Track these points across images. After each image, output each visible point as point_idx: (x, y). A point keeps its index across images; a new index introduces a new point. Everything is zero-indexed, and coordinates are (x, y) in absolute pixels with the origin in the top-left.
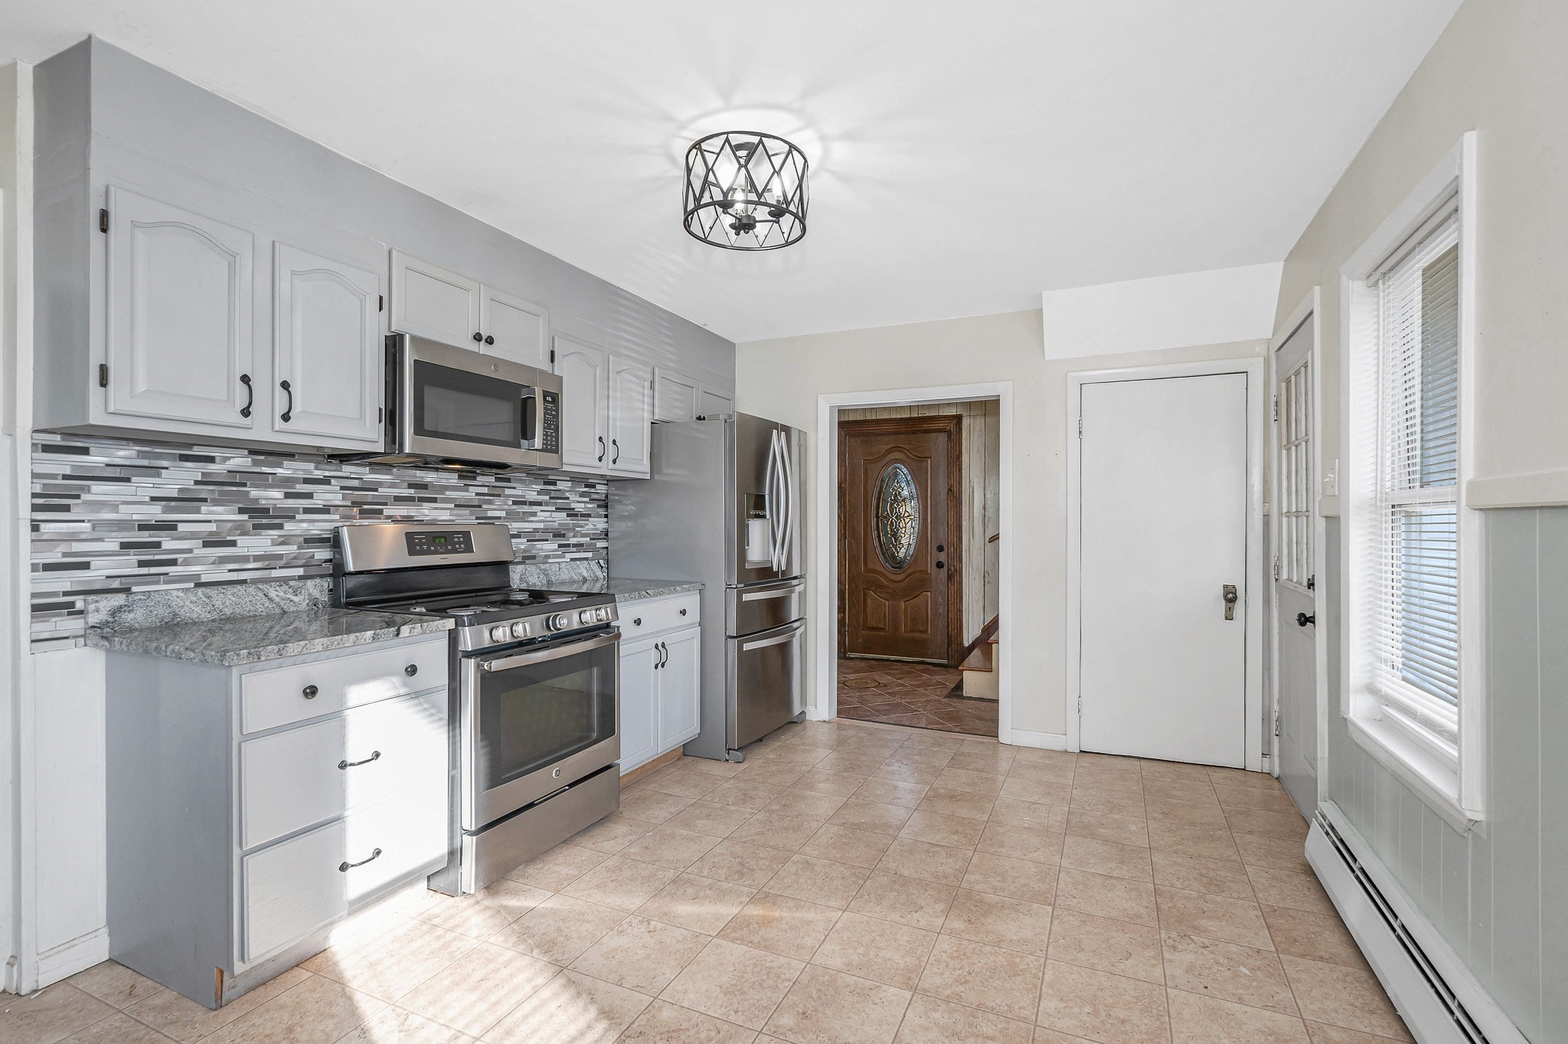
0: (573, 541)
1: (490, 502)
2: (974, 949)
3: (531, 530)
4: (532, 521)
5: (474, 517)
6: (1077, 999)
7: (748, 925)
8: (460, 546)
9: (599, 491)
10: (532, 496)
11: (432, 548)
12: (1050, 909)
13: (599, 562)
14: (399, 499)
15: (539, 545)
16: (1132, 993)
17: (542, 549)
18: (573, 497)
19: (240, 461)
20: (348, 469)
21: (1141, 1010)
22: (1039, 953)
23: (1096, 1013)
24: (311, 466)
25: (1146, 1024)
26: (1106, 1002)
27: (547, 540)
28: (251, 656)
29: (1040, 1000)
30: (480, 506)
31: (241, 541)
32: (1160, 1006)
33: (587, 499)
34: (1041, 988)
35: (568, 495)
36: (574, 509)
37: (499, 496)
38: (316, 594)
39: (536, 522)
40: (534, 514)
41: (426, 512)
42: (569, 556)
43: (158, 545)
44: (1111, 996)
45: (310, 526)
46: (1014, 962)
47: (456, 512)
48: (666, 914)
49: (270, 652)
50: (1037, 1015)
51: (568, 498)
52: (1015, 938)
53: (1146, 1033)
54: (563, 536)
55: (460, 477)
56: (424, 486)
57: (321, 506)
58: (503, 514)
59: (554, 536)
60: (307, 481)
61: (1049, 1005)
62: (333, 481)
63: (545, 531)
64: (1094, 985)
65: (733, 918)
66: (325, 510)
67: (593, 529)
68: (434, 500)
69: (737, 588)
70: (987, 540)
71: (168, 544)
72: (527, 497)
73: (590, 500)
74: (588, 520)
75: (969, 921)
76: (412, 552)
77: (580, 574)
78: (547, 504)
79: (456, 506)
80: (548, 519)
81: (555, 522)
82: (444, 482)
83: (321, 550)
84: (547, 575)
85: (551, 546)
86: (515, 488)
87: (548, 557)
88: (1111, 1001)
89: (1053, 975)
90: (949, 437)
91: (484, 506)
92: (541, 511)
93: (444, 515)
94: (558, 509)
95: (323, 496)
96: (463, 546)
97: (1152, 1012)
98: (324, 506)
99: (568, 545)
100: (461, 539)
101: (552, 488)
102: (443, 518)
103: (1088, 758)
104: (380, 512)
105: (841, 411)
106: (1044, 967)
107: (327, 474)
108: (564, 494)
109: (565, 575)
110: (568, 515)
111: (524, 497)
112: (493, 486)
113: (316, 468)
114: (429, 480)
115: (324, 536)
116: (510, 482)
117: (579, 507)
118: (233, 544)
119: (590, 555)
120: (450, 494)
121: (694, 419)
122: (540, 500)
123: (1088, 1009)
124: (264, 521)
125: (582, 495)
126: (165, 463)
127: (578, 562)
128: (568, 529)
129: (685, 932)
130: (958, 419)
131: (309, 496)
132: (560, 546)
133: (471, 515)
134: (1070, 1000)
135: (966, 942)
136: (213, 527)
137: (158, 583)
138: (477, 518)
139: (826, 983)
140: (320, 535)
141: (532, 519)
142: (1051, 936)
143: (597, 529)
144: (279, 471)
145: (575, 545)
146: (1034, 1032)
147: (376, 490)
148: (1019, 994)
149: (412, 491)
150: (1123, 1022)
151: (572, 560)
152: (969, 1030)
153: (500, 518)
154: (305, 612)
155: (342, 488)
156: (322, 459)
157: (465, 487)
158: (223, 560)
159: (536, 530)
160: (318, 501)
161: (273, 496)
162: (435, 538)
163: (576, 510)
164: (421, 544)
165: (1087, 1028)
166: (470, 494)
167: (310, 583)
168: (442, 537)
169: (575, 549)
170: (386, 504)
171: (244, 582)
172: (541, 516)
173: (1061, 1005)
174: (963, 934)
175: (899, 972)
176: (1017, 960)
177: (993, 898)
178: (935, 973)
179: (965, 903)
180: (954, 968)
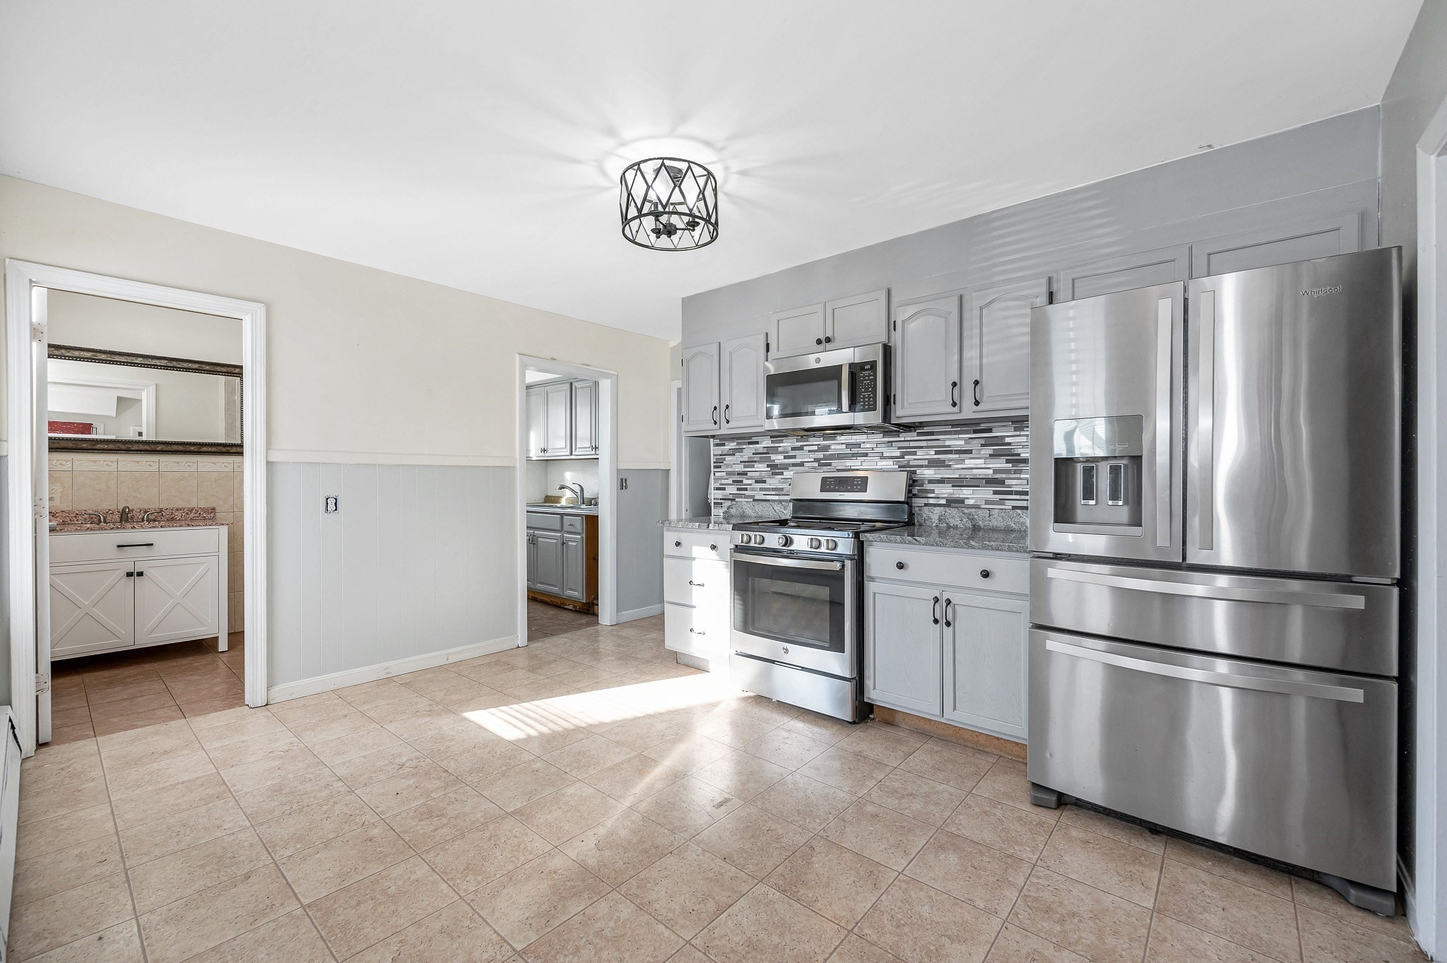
1: (912, 454)
2: (518, 859)
6: (406, 890)
8: (857, 487)
12: (519, 947)
16: (366, 931)
19: (767, 442)
21: (350, 923)
22: (471, 897)
23: (384, 892)
25: (339, 915)
26: (383, 907)
27: (978, 487)
29: (432, 869)
30: (901, 457)
31: (769, 481)
32: (335, 939)
34: (439, 875)
37: (922, 447)
39: (964, 469)
40: (961, 462)
43: (742, 481)
44: (382, 913)
46: (480, 875)
50: (423, 859)
52: (505, 891)
53: (336, 909)
58: (926, 462)
60: (793, 449)
61: (422, 871)
63: (976, 477)
64: (404, 910)
71: (745, 481)
72: (953, 446)
75: (555, 872)
76: (823, 489)
79: (882, 458)
80: (979, 466)
85: (984, 492)
86: (939, 440)
88: (380, 910)
89: (442, 891)
91: (907, 457)
94: (994, 456)
95: (800, 457)
96: (859, 487)
97: (339, 928)
100: (860, 482)
106: (455, 891)
107: (801, 444)
111: (949, 446)
113: (797, 442)
118: (764, 482)
123: (393, 890)
124: (777, 471)
126: (744, 446)
133: (894, 464)
134: (411, 885)
135: (530, 857)
136: (758, 474)
137: (742, 498)
138: (898, 466)
141: (958, 466)
142: (481, 919)
144: (781, 445)
146: (414, 850)
148: (449, 860)
150: (359, 903)
153: (922, 465)
157: (889, 442)
158: (761, 489)
160: (798, 460)
161: (778, 459)
164: (830, 485)
165: (382, 879)
166: (893, 447)
171: (768, 500)
172: (969, 463)
173: (413, 877)
174: (541, 860)
175: (534, 813)
176: (479, 878)
177: (575, 907)
178: (514, 828)
179: (584, 881)
180: (509, 839)
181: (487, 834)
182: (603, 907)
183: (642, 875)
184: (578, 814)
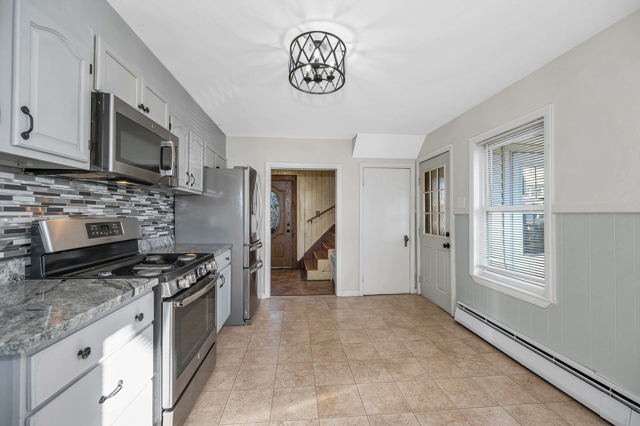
0: (161, 225)
1: (124, 205)
3: (143, 220)
4: (143, 216)
5: (116, 213)
7: (327, 406)
8: (116, 231)
9: (171, 200)
10: (144, 202)
11: (102, 233)
12: (414, 359)
13: (171, 236)
14: (73, 202)
15: (146, 228)
17: (147, 231)
18: (161, 203)
20: (39, 180)
22: (430, 378)
23: (466, 396)
24: (11, 176)
27: (150, 226)
28: (43, 338)
29: (448, 398)
30: (118, 207)
33: (166, 204)
34: (444, 393)
35: (158, 201)
36: (161, 209)
37: (128, 201)
38: (16, 271)
39: (145, 216)
40: (144, 211)
41: (90, 210)
42: (159, 234)
45: (9, 221)
47: (106, 210)
48: (286, 415)
49: (58, 330)
50: (454, 405)
51: (158, 203)
52: (417, 375)
54: (156, 223)
55: (109, 189)
56: (88, 194)
57: (19, 206)
58: (130, 211)
59: (153, 223)
60: (7, 187)
61: (453, 399)
62: (28, 188)
63: (149, 220)
64: (454, 385)
65: (317, 405)
66: (22, 208)
67: (169, 219)
68: (94, 203)
69: (249, 245)
70: (306, 222)
72: (141, 202)
73: (167, 204)
74: (166, 215)
75: (398, 372)
76: (90, 236)
77: (164, 243)
78: (150, 206)
79: (106, 206)
80: (150, 214)
81: (153, 216)
82: (100, 192)
83: (18, 238)
84: (150, 245)
85: (151, 229)
86: (135, 197)
87: (150, 235)
89: (443, 385)
90: (292, 183)
91: (121, 207)
92: (148, 210)
93: (100, 212)
94: (155, 209)
95: (19, 198)
96: (117, 231)
98: (21, 206)
99: (158, 228)
100: (116, 227)
101: (152, 197)
102: (99, 214)
103: (368, 297)
104: (61, 210)
105: (272, 170)
107: (24, 182)
108: (157, 201)
109: (158, 245)
110: (159, 212)
111: (139, 202)
112: (125, 196)
113: (16, 178)
114: (91, 190)
115: (21, 228)
116: (133, 193)
117: (163, 208)
119: (167, 233)
120: (103, 199)
121: (215, 167)
122: (147, 204)
123: (463, 395)
125: (165, 201)
127: (163, 237)
128: (158, 220)
129: (304, 422)
130: (296, 176)
131: (9, 198)
132: (155, 228)
133: (115, 212)
134: (456, 394)
135: (406, 383)
138: (117, 214)
139: (382, 422)
140: (17, 227)
141: (143, 214)
142: (425, 370)
143: (170, 219)
145: (161, 228)
147: (59, 195)
149: (82, 197)
151: (160, 236)
152: (444, 421)
153: (128, 214)
154: (6, 285)
155: (35, 193)
156: (19, 171)
157: (111, 195)
159: (145, 220)
160: (16, 202)
162: (102, 227)
163: (162, 209)
164: (95, 231)
166: (114, 199)
167: (11, 263)
168: (105, 226)
169: (161, 230)
170: (65, 205)
172: (148, 212)
174: (401, 379)
175: (400, 405)
176: (427, 383)
177: (396, 360)
178: (411, 400)
179: (390, 366)
180: (414, 395)
181: (424, 404)
182: (387, 357)
183: (371, 359)
184: (379, 392)
